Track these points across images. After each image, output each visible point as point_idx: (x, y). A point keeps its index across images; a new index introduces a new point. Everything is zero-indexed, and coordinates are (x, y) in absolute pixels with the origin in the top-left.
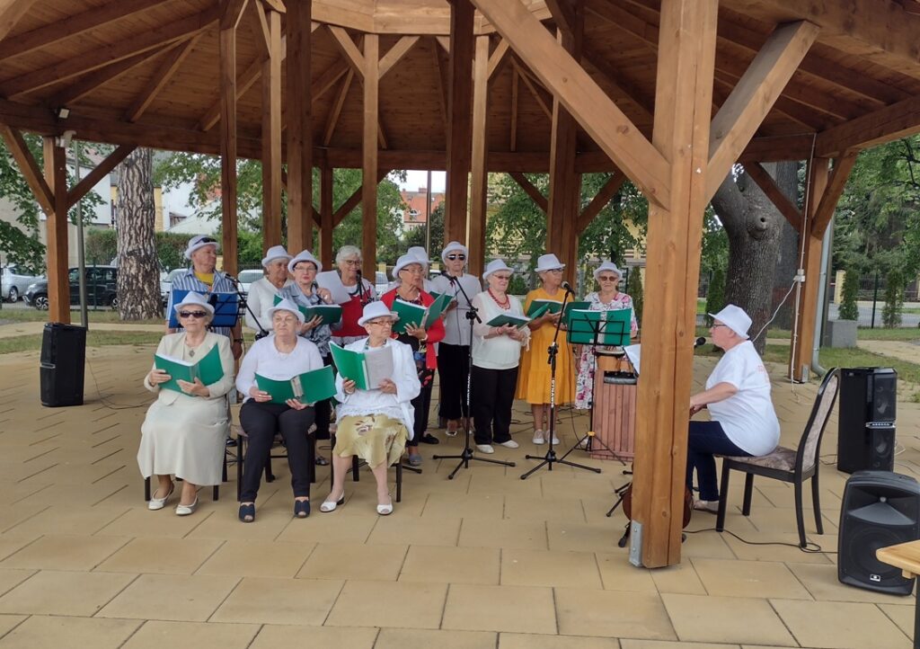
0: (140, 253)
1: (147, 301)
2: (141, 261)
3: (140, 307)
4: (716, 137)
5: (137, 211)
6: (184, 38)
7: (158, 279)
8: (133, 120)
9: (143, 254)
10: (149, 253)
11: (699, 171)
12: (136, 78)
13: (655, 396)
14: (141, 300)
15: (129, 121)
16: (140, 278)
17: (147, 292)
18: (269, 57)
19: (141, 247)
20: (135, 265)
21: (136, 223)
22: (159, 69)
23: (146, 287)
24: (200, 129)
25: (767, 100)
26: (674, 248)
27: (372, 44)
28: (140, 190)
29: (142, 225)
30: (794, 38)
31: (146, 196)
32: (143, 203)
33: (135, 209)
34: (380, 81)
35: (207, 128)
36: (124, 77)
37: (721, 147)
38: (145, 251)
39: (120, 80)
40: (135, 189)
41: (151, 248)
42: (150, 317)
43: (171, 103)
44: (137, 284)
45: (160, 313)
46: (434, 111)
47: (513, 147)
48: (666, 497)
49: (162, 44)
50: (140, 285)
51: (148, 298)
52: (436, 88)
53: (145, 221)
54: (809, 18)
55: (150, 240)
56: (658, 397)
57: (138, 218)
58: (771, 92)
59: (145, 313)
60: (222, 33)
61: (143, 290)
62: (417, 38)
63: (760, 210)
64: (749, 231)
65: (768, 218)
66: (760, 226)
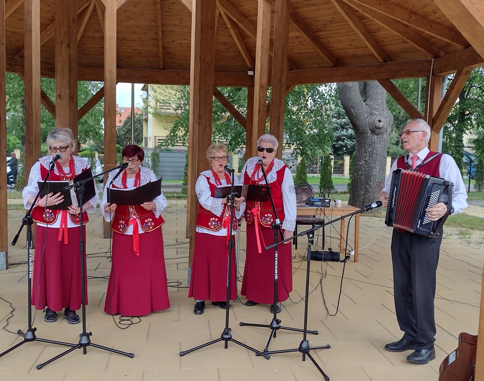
34: (118, 11)
46: (153, 39)
52: (156, 22)
63: (377, 115)
64: (370, 129)
65: (383, 120)
66: (378, 125)
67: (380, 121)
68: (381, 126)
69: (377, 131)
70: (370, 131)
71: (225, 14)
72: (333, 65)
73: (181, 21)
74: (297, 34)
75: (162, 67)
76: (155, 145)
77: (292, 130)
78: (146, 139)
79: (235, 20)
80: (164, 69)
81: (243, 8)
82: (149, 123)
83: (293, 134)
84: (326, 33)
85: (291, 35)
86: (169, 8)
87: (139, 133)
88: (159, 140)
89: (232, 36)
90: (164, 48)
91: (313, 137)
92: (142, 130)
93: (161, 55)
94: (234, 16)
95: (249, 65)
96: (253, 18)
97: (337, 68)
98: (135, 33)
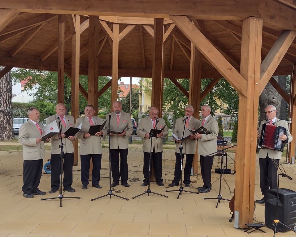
0: (5, 111)
1: (7, 132)
2: (5, 115)
3: (4, 134)
4: (263, 71)
5: (4, 93)
6: (38, 24)
7: (13, 122)
8: (12, 56)
9: (6, 112)
10: (9, 111)
11: (257, 84)
12: (16, 39)
13: (243, 164)
14: (5, 132)
15: (10, 57)
16: (5, 122)
17: (8, 128)
18: (75, 33)
19: (6, 109)
20: (3, 116)
21: (4, 98)
22: (26, 36)
23: (7, 126)
24: (40, 60)
25: (279, 58)
26: (249, 111)
27: (116, 28)
28: (6, 84)
29: (6, 99)
30: (288, 36)
31: (9, 86)
32: (7, 90)
33: (3, 92)
34: (119, 42)
35: (43, 60)
36: (11, 39)
37: (264, 75)
38: (7, 110)
39: (9, 40)
40: (4, 84)
41: (10, 108)
42: (9, 139)
43: (29, 49)
44: (3, 125)
45: (13, 137)
46: (139, 53)
47: (171, 68)
48: (248, 202)
49: (29, 26)
50: (5, 125)
51: (8, 131)
52: (140, 44)
53: (8, 97)
54: (293, 29)
55: (9, 106)
56: (244, 164)
57: (5, 96)
58: (281, 56)
59: (6, 137)
60: (60, 24)
61: (6, 127)
62: (135, 26)
63: (272, 95)
64: (267, 103)
65: (275, 97)
66: (272, 101)
67: (273, 98)
68: (274, 101)
71: (178, 41)
75: (144, 68)
76: (146, 111)
78: (141, 106)
79: (183, 44)
80: (146, 68)
82: (142, 96)
84: (234, 50)
87: (136, 102)
88: (149, 107)
90: (146, 58)
92: (138, 100)
93: (144, 62)
94: (183, 42)
98: (129, 50)
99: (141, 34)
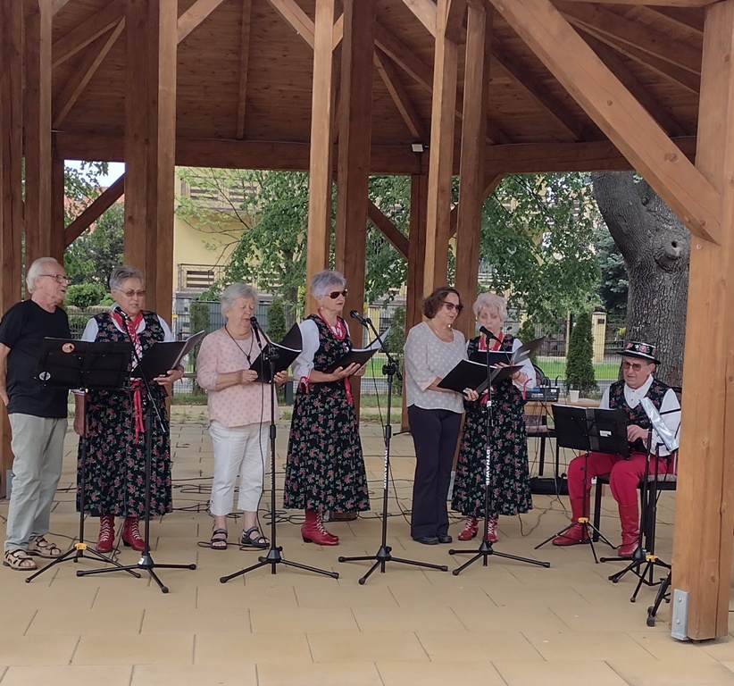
13: (705, 447)
26: (725, 286)
46: (228, 84)
48: (715, 560)
52: (238, 53)
56: (708, 449)
63: (670, 231)
64: (656, 260)
65: (681, 242)
66: (672, 253)
67: (674, 245)
68: (677, 254)
69: (671, 264)
70: (655, 265)
72: (577, 139)
73: (286, 53)
74: (506, 80)
75: (240, 134)
76: (179, 284)
77: (504, 256)
79: (389, 54)
80: (244, 138)
81: (406, 32)
83: (508, 265)
85: (496, 81)
86: (265, 31)
89: (382, 80)
90: (248, 99)
91: (552, 272)
93: (242, 113)
94: (388, 47)
95: (415, 133)
96: (425, 50)
97: (585, 143)
98: (194, 72)
99: (246, 18)
